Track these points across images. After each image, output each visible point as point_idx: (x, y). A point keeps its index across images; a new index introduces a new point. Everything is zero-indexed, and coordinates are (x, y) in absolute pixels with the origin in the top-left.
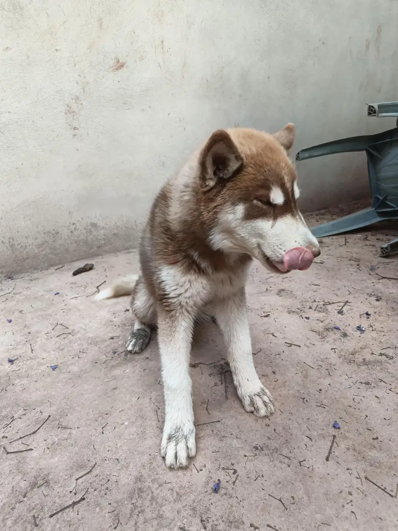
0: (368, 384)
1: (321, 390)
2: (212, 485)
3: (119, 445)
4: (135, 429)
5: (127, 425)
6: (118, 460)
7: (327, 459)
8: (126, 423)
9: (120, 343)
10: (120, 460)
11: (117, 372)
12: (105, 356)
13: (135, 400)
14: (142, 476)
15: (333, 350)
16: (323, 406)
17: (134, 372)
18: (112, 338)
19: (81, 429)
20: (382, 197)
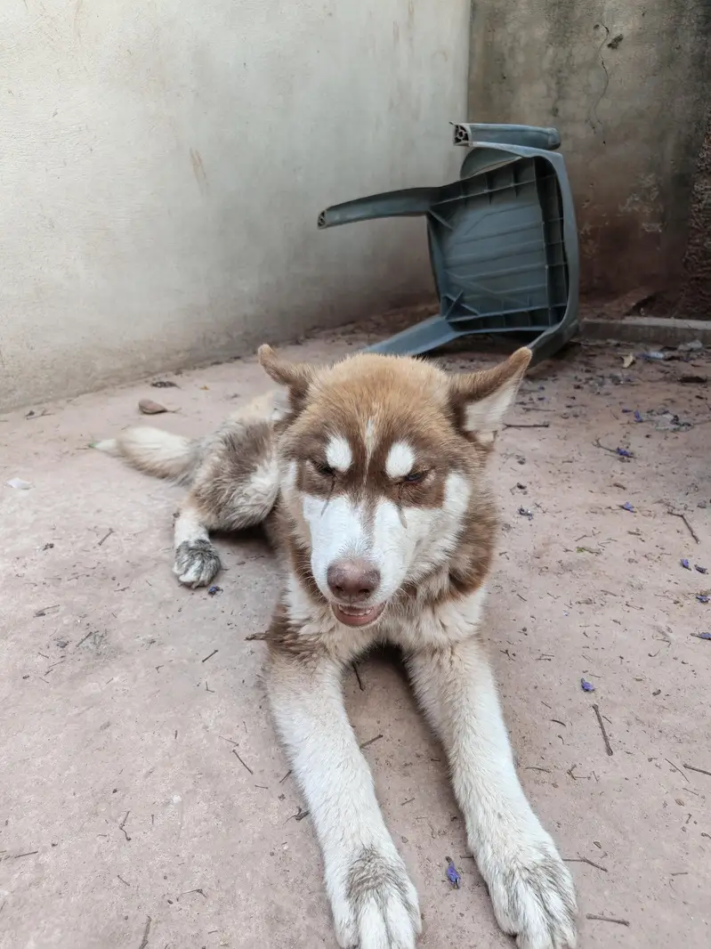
0: (589, 602)
1: (525, 630)
2: (440, 874)
3: (184, 854)
4: (204, 805)
5: (182, 803)
6: (200, 891)
7: (610, 752)
8: (176, 799)
9: (65, 622)
10: (205, 891)
11: (91, 687)
12: (40, 659)
13: (168, 740)
14: (279, 909)
15: (504, 556)
16: (545, 657)
17: (135, 680)
18: (41, 614)
19: (63, 846)
20: (455, 296)
